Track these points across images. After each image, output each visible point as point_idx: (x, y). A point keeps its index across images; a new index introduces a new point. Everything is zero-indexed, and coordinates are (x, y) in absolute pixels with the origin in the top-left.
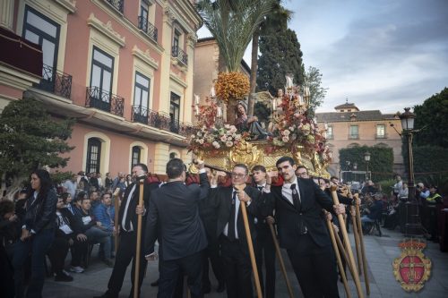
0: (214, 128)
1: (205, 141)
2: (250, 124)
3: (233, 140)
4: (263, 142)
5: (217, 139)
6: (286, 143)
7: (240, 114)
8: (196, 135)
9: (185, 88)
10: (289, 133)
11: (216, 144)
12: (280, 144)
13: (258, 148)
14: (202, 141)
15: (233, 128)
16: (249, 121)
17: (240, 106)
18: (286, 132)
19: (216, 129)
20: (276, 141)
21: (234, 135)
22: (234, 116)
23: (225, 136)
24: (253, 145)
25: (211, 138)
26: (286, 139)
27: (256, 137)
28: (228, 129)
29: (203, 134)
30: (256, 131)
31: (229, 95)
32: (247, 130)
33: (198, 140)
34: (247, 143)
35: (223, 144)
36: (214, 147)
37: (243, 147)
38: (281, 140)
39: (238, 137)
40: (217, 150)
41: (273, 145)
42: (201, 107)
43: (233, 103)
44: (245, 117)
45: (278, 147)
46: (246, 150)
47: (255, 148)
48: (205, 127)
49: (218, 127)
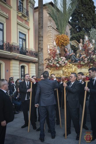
0: (56, 58)
1: (53, 64)
2: (71, 56)
3: (64, 63)
4: (76, 63)
5: (58, 63)
6: (86, 63)
7: (66, 52)
8: (49, 61)
9: (29, 30)
10: (87, 59)
11: (58, 65)
12: (84, 64)
13: (75, 66)
14: (52, 64)
15: (64, 58)
16: (70, 55)
17: (66, 49)
18: (86, 59)
19: (57, 59)
20: (82, 63)
21: (65, 61)
22: (64, 53)
23: (61, 62)
24: (73, 65)
25: (55, 63)
26: (86, 62)
27: (73, 61)
28: (62, 59)
29: (52, 61)
30: (73, 59)
31: (61, 44)
32: (70, 58)
33: (50, 64)
34: (70, 64)
35: (60, 65)
36: (57, 66)
37: (69, 66)
38: (84, 62)
39: (66, 61)
40: (58, 67)
41: (81, 64)
42: (50, 50)
43: (63, 48)
44: (68, 53)
45: (83, 65)
46: (70, 67)
47: (73, 66)
48: (52, 58)
49: (58, 58)
